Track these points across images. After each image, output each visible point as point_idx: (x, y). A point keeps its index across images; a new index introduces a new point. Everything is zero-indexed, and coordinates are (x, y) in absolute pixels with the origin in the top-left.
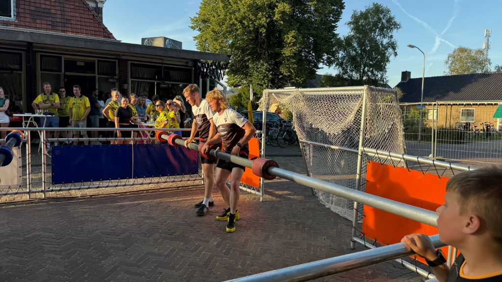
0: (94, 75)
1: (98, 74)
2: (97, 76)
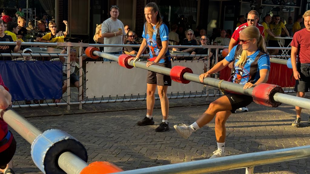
2: (242, 3)
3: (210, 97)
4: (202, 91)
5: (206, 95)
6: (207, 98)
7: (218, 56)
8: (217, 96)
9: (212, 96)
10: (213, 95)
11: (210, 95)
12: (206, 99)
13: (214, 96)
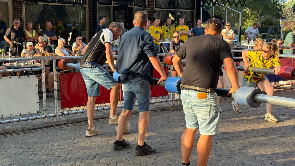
0: (132, 6)
1: (135, 6)
2: (134, 7)
3: (50, 117)
4: (38, 111)
5: (44, 116)
6: (45, 118)
7: (56, 68)
8: (59, 115)
9: (52, 117)
10: (54, 114)
11: (48, 115)
12: (45, 121)
13: (55, 116)
